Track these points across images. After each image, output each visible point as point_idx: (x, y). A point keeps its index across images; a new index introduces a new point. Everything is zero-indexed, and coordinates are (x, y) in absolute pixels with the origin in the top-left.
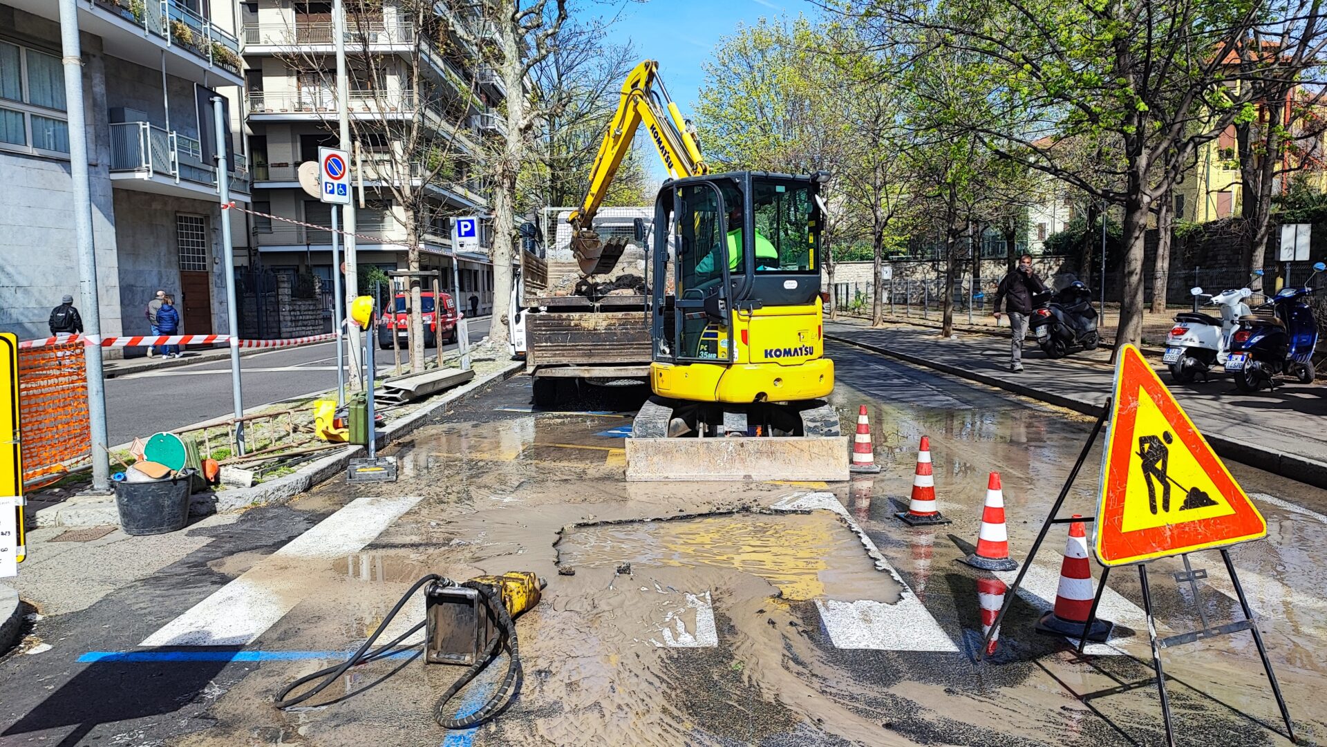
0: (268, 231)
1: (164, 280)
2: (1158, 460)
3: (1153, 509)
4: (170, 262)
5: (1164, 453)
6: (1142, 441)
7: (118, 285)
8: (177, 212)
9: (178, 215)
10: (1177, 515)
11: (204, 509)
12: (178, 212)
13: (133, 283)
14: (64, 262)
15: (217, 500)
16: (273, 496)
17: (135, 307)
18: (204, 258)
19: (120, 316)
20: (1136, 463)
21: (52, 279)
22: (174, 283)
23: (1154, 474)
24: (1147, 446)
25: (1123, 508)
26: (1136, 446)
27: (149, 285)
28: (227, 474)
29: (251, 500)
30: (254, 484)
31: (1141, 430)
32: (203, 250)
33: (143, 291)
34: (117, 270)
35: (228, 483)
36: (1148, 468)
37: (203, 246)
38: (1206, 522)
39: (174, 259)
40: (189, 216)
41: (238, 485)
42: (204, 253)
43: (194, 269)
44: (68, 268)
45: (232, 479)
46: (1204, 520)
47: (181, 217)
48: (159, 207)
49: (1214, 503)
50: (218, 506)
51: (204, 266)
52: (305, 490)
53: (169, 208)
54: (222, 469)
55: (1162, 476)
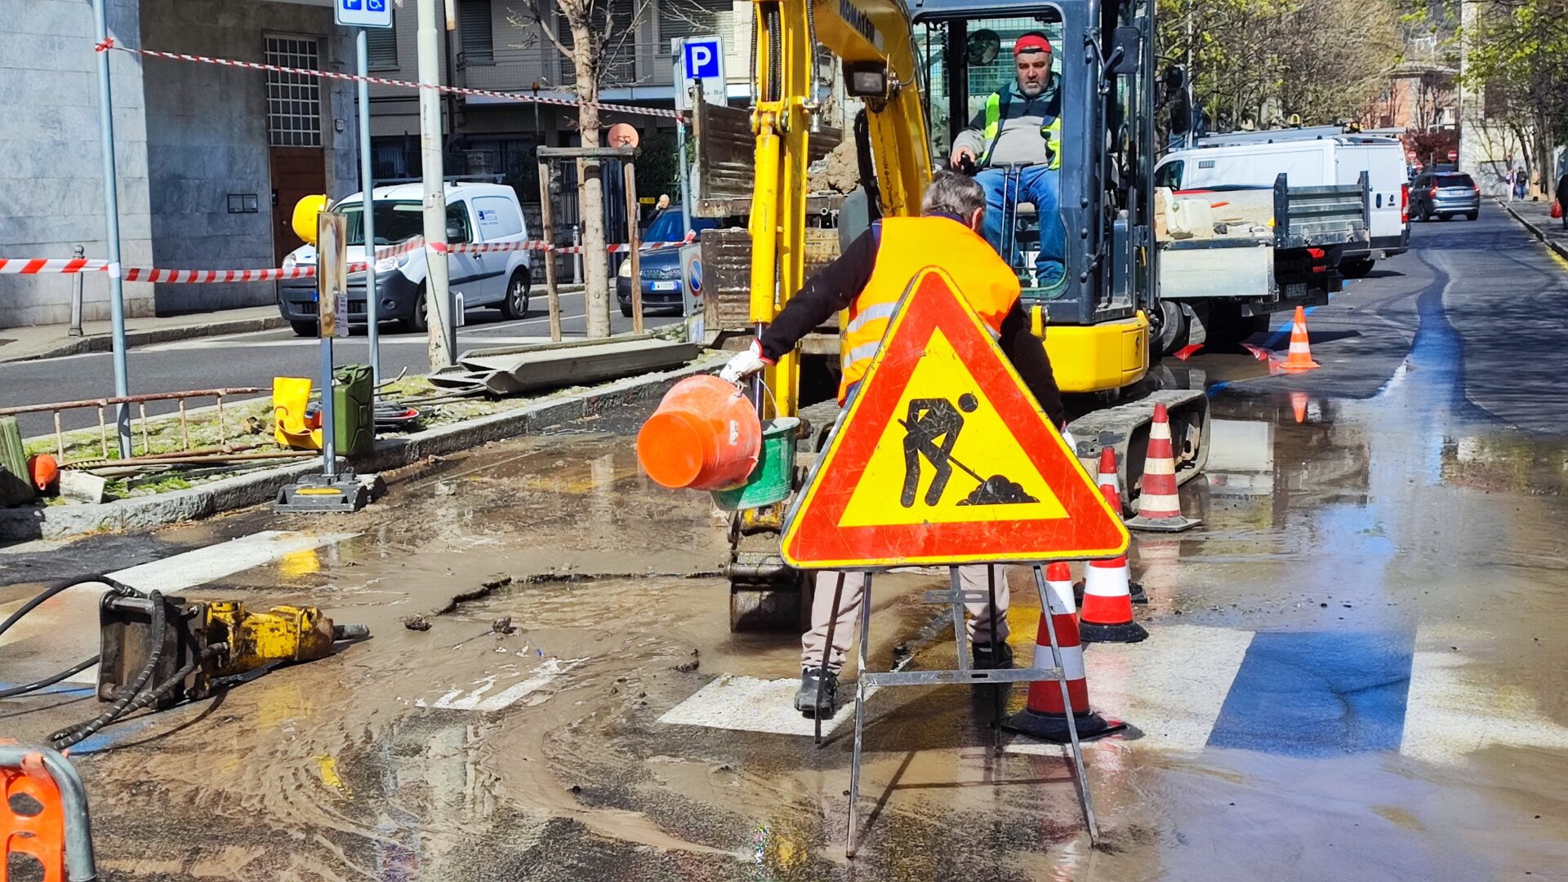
0: (485, 60)
1: (239, 166)
2: (939, 434)
3: (907, 500)
4: (249, 131)
5: (954, 425)
6: (915, 405)
7: (146, 175)
8: (264, 31)
9: (268, 37)
10: (950, 510)
11: (23, 530)
12: (268, 31)
13: (180, 172)
14: (49, 132)
15: (43, 518)
16: (135, 521)
17: (184, 217)
18: (316, 121)
19: (149, 235)
20: (894, 435)
21: (28, 164)
22: (257, 171)
23: (925, 453)
24: (922, 413)
25: (851, 494)
26: (901, 411)
27: (210, 175)
28: (70, 481)
29: (97, 522)
30: (106, 499)
31: (919, 387)
32: (315, 106)
33: (199, 188)
34: (144, 147)
35: (70, 495)
36: (915, 443)
37: (315, 97)
38: (1005, 526)
39: (258, 124)
40: (288, 38)
41: (83, 498)
42: (316, 112)
43: (297, 142)
44: (56, 144)
45: (76, 489)
46: (1000, 523)
47: (273, 42)
48: (231, 23)
49: (1031, 500)
50: (45, 527)
51: (317, 136)
52: (197, 517)
53: (251, 24)
54: (63, 472)
55: (940, 459)
